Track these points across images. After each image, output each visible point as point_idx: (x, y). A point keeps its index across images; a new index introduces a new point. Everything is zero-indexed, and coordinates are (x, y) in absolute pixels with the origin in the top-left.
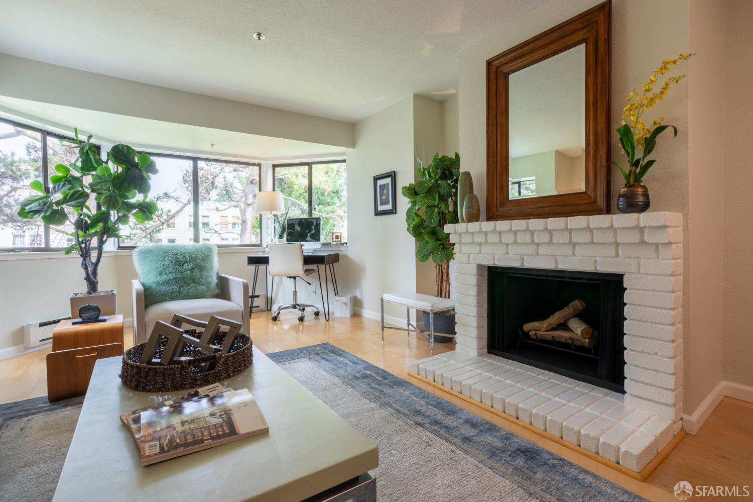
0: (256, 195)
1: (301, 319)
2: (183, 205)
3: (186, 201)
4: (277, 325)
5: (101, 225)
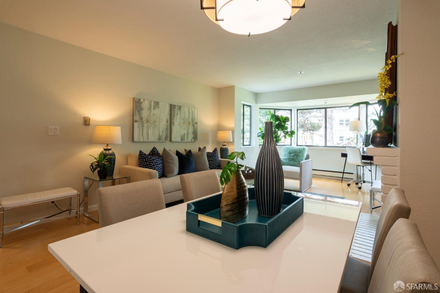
5: (275, 139)
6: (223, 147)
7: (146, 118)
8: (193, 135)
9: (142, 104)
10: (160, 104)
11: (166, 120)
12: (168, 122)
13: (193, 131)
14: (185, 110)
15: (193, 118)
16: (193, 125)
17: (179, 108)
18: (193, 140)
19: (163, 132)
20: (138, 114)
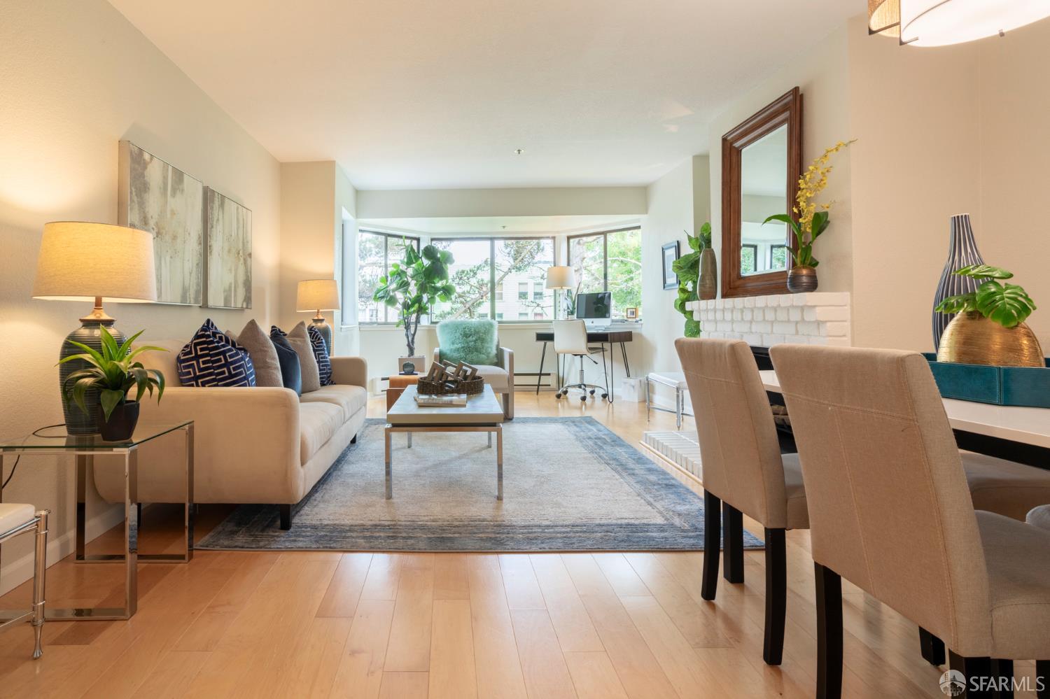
0: (584, 258)
1: (584, 399)
2: (503, 273)
3: (506, 270)
4: (560, 402)
5: (417, 305)
6: (314, 324)
7: (157, 223)
8: (244, 291)
9: (146, 168)
10: (186, 178)
11: (198, 236)
12: (199, 243)
13: (245, 278)
14: (230, 207)
15: (245, 241)
16: (245, 261)
17: (220, 202)
18: (244, 304)
19: (191, 273)
20: (139, 203)
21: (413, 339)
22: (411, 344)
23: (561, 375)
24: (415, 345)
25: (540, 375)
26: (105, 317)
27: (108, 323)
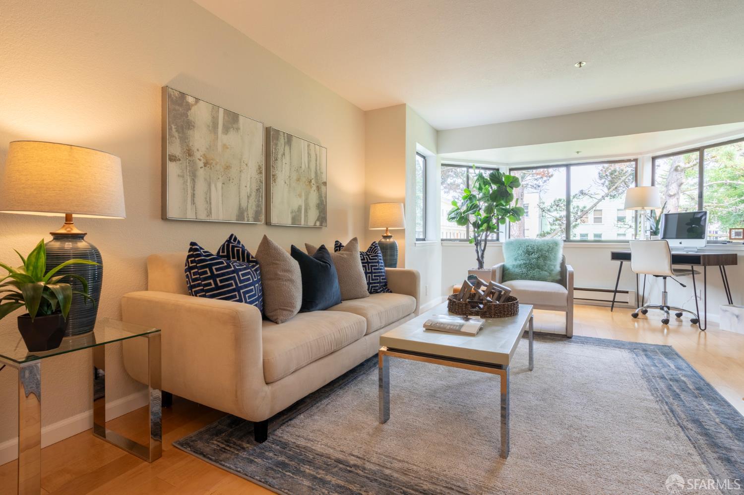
0: (682, 184)
1: (666, 322)
2: (597, 200)
3: (599, 197)
4: (638, 322)
5: (485, 225)
6: (383, 240)
7: (204, 155)
8: (318, 211)
9: (190, 109)
10: (241, 119)
11: (258, 167)
12: (261, 173)
13: (318, 202)
14: (300, 146)
15: (319, 172)
16: (318, 188)
17: (286, 140)
18: (318, 224)
19: (248, 197)
20: (180, 138)
21: (483, 254)
22: (480, 259)
23: (641, 293)
24: (485, 260)
25: (616, 292)
26: (75, 231)
27: (79, 237)
